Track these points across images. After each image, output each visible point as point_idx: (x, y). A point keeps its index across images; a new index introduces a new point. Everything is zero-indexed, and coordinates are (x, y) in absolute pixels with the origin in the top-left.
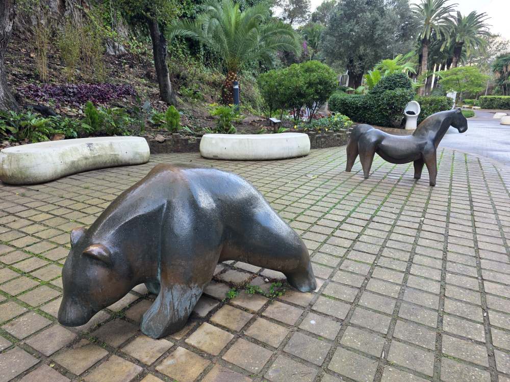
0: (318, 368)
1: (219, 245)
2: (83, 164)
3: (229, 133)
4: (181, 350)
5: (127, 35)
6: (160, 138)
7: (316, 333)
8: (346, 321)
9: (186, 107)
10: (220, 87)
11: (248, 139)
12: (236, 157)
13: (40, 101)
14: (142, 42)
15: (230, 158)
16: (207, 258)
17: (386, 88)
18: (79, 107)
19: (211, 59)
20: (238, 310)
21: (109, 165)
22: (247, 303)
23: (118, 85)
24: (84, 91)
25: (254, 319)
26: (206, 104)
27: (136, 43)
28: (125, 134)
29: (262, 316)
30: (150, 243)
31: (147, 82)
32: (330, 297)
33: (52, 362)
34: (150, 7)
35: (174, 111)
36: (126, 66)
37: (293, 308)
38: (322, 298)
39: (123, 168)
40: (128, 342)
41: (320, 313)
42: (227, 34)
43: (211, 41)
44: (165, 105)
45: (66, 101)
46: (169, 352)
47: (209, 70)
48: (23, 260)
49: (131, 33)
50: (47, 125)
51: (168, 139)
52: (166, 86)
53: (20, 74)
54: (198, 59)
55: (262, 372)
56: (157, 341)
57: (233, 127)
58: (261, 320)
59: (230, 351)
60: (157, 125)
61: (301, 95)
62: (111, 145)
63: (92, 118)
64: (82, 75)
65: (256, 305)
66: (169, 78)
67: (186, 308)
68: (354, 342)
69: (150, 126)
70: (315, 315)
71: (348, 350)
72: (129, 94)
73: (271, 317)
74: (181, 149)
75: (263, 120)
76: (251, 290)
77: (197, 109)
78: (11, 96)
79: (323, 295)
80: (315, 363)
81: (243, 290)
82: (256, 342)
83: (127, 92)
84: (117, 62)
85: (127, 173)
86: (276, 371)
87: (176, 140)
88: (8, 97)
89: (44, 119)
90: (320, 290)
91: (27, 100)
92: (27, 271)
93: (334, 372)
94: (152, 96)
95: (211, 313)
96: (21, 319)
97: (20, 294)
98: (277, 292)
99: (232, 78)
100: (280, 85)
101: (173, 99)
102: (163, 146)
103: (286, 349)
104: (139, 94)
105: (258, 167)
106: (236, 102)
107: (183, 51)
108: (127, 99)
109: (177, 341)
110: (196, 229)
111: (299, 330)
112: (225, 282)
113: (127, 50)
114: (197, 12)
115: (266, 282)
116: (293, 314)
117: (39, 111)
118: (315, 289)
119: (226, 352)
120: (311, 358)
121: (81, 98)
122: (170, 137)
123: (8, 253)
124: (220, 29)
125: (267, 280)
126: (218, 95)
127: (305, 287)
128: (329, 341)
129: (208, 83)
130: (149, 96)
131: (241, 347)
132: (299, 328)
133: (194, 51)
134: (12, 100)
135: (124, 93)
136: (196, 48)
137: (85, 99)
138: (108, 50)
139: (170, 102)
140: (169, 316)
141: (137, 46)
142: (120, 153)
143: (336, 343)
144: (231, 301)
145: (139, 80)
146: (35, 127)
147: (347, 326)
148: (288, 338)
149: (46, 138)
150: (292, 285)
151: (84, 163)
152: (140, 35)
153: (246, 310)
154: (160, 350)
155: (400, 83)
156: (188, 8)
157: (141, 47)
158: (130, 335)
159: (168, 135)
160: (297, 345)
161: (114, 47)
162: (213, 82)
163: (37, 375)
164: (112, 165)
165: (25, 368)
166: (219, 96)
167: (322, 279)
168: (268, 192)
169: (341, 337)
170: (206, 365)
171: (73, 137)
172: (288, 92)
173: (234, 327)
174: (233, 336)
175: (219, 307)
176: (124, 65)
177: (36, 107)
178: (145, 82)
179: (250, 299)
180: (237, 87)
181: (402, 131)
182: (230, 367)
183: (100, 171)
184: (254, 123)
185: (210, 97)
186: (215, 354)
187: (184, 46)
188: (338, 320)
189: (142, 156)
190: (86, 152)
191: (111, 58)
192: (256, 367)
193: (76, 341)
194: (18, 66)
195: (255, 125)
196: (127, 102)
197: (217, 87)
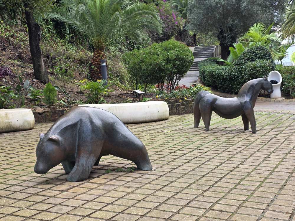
0: (146, 184)
6: (39, 110)
7: (147, 178)
10: (87, 63)
14: (9, 25)
17: (248, 59)
21: (4, 130)
25: (119, 177)
26: (75, 81)
29: (123, 176)
31: (20, 63)
32: (158, 171)
33: (33, 187)
35: (51, 88)
37: (139, 174)
41: (151, 174)
43: (77, 23)
44: (39, 83)
47: (75, 47)
51: (46, 111)
54: (63, 38)
57: (102, 99)
60: (35, 100)
61: (161, 70)
62: (6, 114)
65: (121, 174)
66: (42, 59)
68: (164, 179)
69: (29, 101)
71: (160, 180)
72: (7, 75)
73: (128, 176)
75: (129, 93)
76: (118, 170)
77: (68, 86)
79: (155, 171)
82: (120, 180)
83: (6, 73)
87: (53, 111)
94: (26, 75)
98: (131, 170)
99: (99, 56)
100: (142, 62)
101: (45, 78)
102: (42, 116)
103: (133, 181)
106: (103, 78)
107: (49, 31)
108: (6, 79)
109: (85, 182)
115: (126, 169)
119: (107, 183)
120: (143, 182)
122: (48, 109)
126: (86, 71)
127: (146, 168)
128: (153, 179)
129: (75, 61)
130: (24, 75)
131: (114, 182)
133: (59, 30)
135: (3, 74)
136: (61, 28)
139: (43, 80)
142: (13, 121)
144: (108, 173)
145: (12, 61)
147: (163, 176)
152: (7, 18)
153: (116, 175)
154: (78, 183)
155: (261, 55)
157: (9, 29)
158: (63, 182)
159: (46, 108)
160: (138, 180)
162: (79, 60)
164: (6, 130)
166: (86, 73)
167: (156, 167)
169: (158, 178)
170: (99, 185)
172: (150, 68)
174: (110, 180)
178: (18, 63)
179: (118, 173)
180: (104, 64)
181: (268, 99)
182: (109, 185)
185: (78, 74)
186: (102, 183)
187: (50, 26)
188: (159, 175)
189: (29, 123)
193: (40, 184)
195: (122, 97)
196: (7, 82)
197: (83, 64)
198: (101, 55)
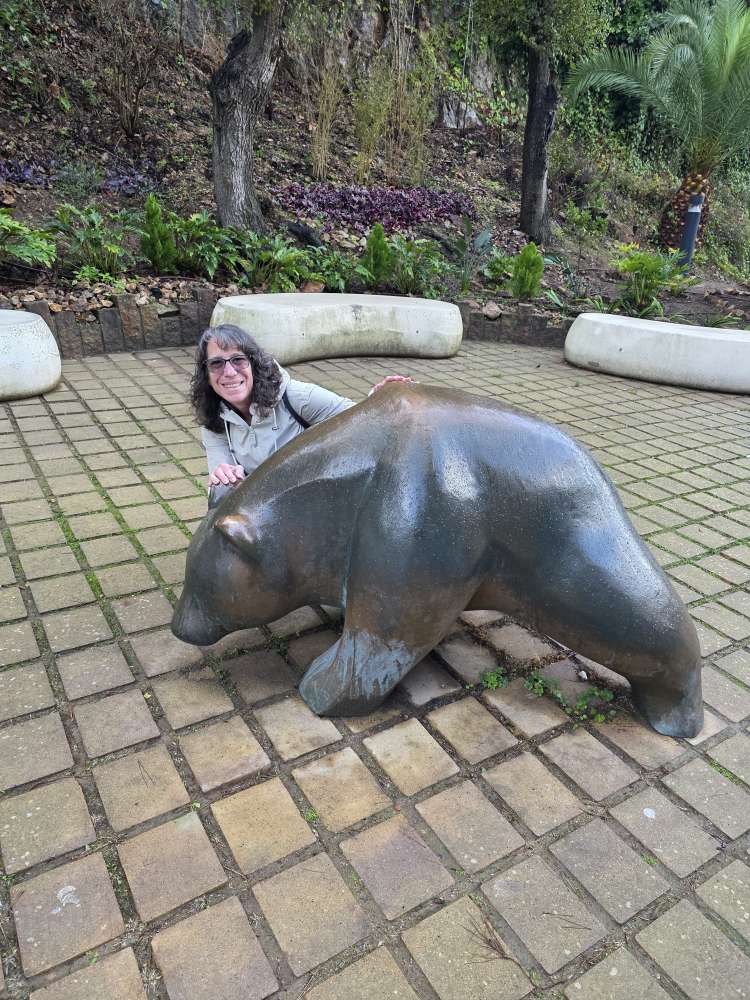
0: (611, 925)
1: (467, 579)
2: (339, 344)
3: (642, 317)
4: (349, 756)
5: (490, 87)
6: (492, 309)
7: (644, 842)
8: (738, 845)
9: (570, 246)
10: (661, 206)
11: (679, 336)
12: (640, 373)
13: (302, 216)
14: (516, 101)
15: (624, 372)
16: (432, 599)
18: (363, 233)
19: (658, 140)
20: (491, 717)
21: (382, 351)
22: (517, 709)
23: (443, 192)
24: (378, 201)
25: (516, 752)
26: (617, 244)
27: (504, 104)
28: (427, 294)
29: (537, 752)
30: (333, 538)
31: (503, 188)
32: (722, 769)
33: (150, 689)
34: (539, 24)
35: (533, 257)
36: (472, 152)
37: (617, 761)
38: (700, 765)
39: (405, 362)
40: (271, 701)
41: (678, 800)
42: (707, 82)
43: (666, 99)
44: (524, 240)
45: (344, 219)
46: (328, 749)
47: (648, 165)
48: (187, 497)
49: (499, 82)
50: (299, 261)
51: (507, 313)
52: (536, 198)
53: (284, 163)
54: (628, 139)
55: (483, 875)
56: (317, 719)
57: (656, 302)
58: (530, 760)
59: (437, 799)
60: (496, 281)
62: (393, 313)
63: (376, 257)
64: (385, 170)
65: (534, 722)
66: (545, 181)
67: (376, 681)
68: (734, 904)
69: (482, 282)
70: (664, 799)
71: (708, 916)
72: (459, 213)
73: (557, 761)
74: (529, 338)
76: (536, 684)
77: (592, 254)
78: (255, 204)
79: (707, 758)
80: (611, 911)
81: (521, 679)
82: (499, 803)
83: (456, 209)
84: (456, 144)
85: (406, 371)
86: (512, 886)
87: (522, 316)
88: (250, 206)
89: (296, 251)
90: (704, 744)
91: (282, 214)
92: (183, 517)
93: (647, 955)
94: (503, 219)
95: (435, 704)
96: (142, 598)
97: (159, 555)
98: (593, 712)
99: (694, 188)
101: (543, 229)
102: (493, 326)
103: (558, 849)
104: (478, 213)
105: (684, 405)
106: (685, 245)
107: (599, 121)
108: (452, 222)
109: (351, 733)
110: (420, 534)
111: (607, 818)
112: (492, 649)
113: (480, 119)
114: (651, 31)
115: (580, 679)
116: (610, 776)
117: (295, 233)
118: (693, 736)
119: (430, 796)
120: (605, 896)
121: (369, 214)
122: (513, 309)
123: (173, 479)
124: (694, 69)
125: (584, 674)
126: (652, 225)
127: (667, 722)
128: (670, 874)
129: (636, 198)
130: (498, 218)
131: (462, 802)
132: (609, 814)
133: (623, 121)
134: (256, 211)
135: (449, 210)
136: (630, 114)
137: (377, 217)
138: (446, 118)
139: (535, 233)
140: (344, 684)
141: (505, 110)
142: (405, 331)
143: (687, 887)
144: (485, 694)
145: (488, 183)
146: (281, 264)
147: (736, 857)
148: (573, 826)
149: (293, 286)
150: (637, 705)
151: (341, 342)
152: (515, 86)
153: (509, 725)
154: (314, 739)
156: (634, 22)
157: (513, 112)
158: (278, 690)
159: (510, 305)
160: (586, 852)
161: (458, 113)
162: (648, 195)
163: (120, 703)
165: (111, 685)
166: (654, 228)
167: (723, 718)
168: (682, 470)
169: (706, 879)
170: (380, 807)
171: (336, 290)
173: (467, 750)
174: (456, 769)
175: (457, 697)
176: (468, 151)
177: (294, 228)
178: (498, 187)
179: (529, 703)
180: (698, 209)
182: (424, 832)
183: (365, 359)
184: (714, 299)
185: (630, 229)
186: (408, 793)
187: (604, 110)
188: (716, 833)
190: (348, 321)
191: (447, 135)
192: (473, 856)
193: (198, 666)
194: (284, 148)
195: (714, 304)
196: (451, 229)
197: (654, 205)
198: (701, 186)
